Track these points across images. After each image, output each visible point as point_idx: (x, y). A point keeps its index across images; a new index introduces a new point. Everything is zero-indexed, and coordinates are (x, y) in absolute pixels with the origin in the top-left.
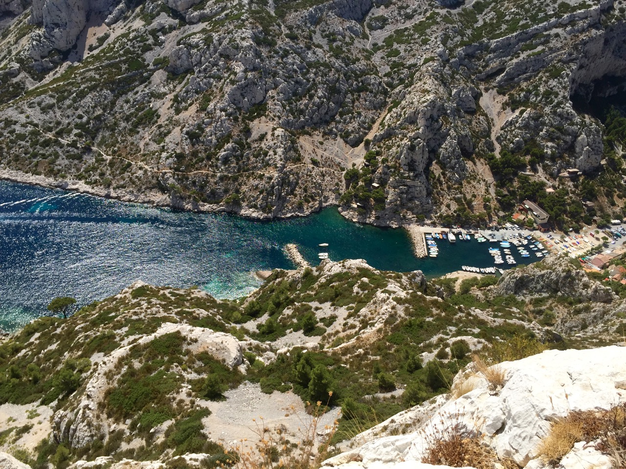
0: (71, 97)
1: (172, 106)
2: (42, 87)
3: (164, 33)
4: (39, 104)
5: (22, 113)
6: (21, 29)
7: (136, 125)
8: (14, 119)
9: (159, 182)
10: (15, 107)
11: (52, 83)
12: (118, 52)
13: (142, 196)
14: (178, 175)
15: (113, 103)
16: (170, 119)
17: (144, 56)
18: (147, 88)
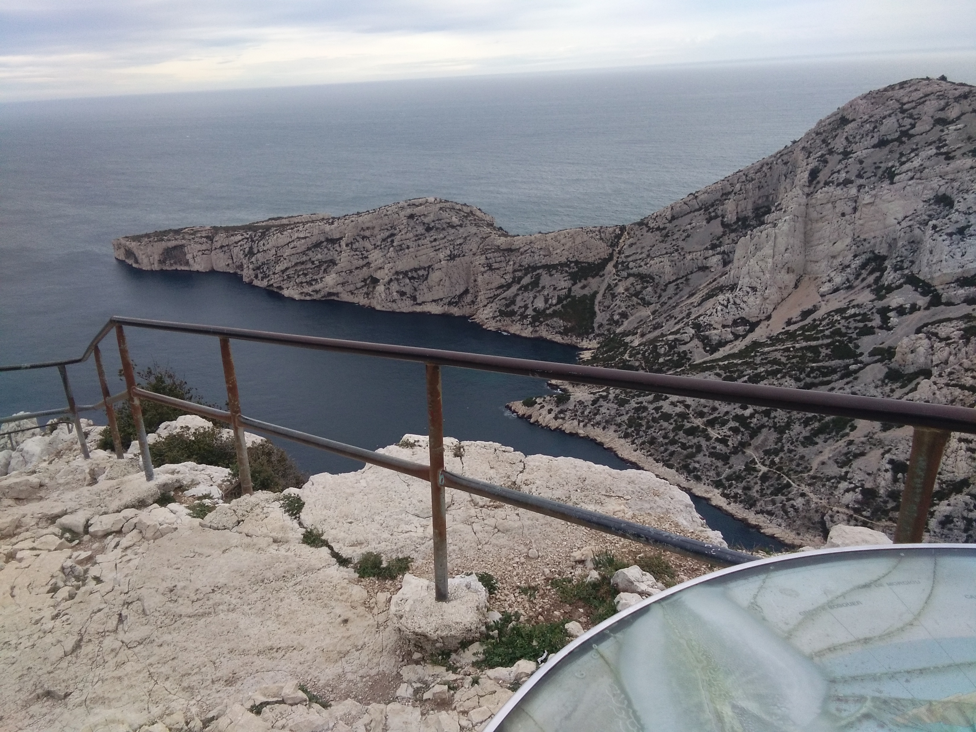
2: (711, 361)
3: (901, 314)
6: (711, 290)
7: (816, 433)
9: (823, 523)
11: (724, 358)
12: (823, 331)
17: (859, 342)
18: (850, 385)
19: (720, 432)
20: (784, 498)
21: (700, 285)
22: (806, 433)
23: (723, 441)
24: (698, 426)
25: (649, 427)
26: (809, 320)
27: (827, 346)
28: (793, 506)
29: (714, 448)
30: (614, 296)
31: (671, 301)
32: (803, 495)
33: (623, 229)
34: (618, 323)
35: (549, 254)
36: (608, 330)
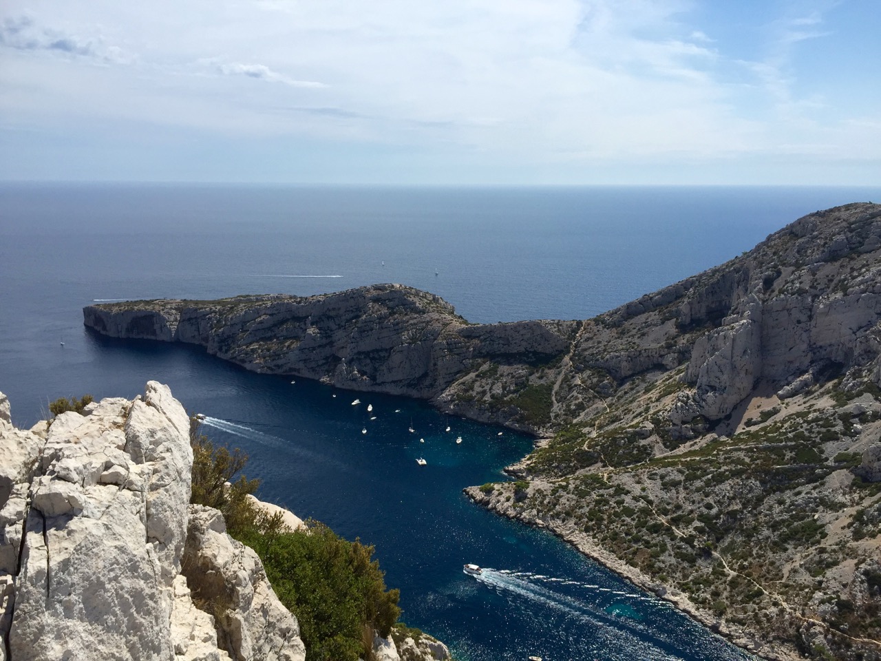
0: (704, 479)
1: (850, 525)
2: (672, 457)
3: (863, 421)
4: (662, 477)
5: (638, 482)
6: (669, 386)
7: (785, 539)
8: (627, 488)
9: (799, 636)
10: (633, 474)
11: (685, 455)
12: (785, 433)
13: (766, 648)
14: (834, 635)
15: (760, 500)
16: (842, 545)
17: (824, 446)
18: (817, 490)
19: (685, 531)
20: (756, 606)
21: (657, 381)
22: (774, 537)
23: (689, 540)
24: (663, 524)
25: (611, 522)
26: (769, 422)
27: (792, 449)
28: (766, 615)
29: (679, 548)
30: (571, 388)
31: (627, 396)
32: (776, 604)
33: (579, 323)
34: (575, 414)
35: (508, 344)
36: (565, 420)
